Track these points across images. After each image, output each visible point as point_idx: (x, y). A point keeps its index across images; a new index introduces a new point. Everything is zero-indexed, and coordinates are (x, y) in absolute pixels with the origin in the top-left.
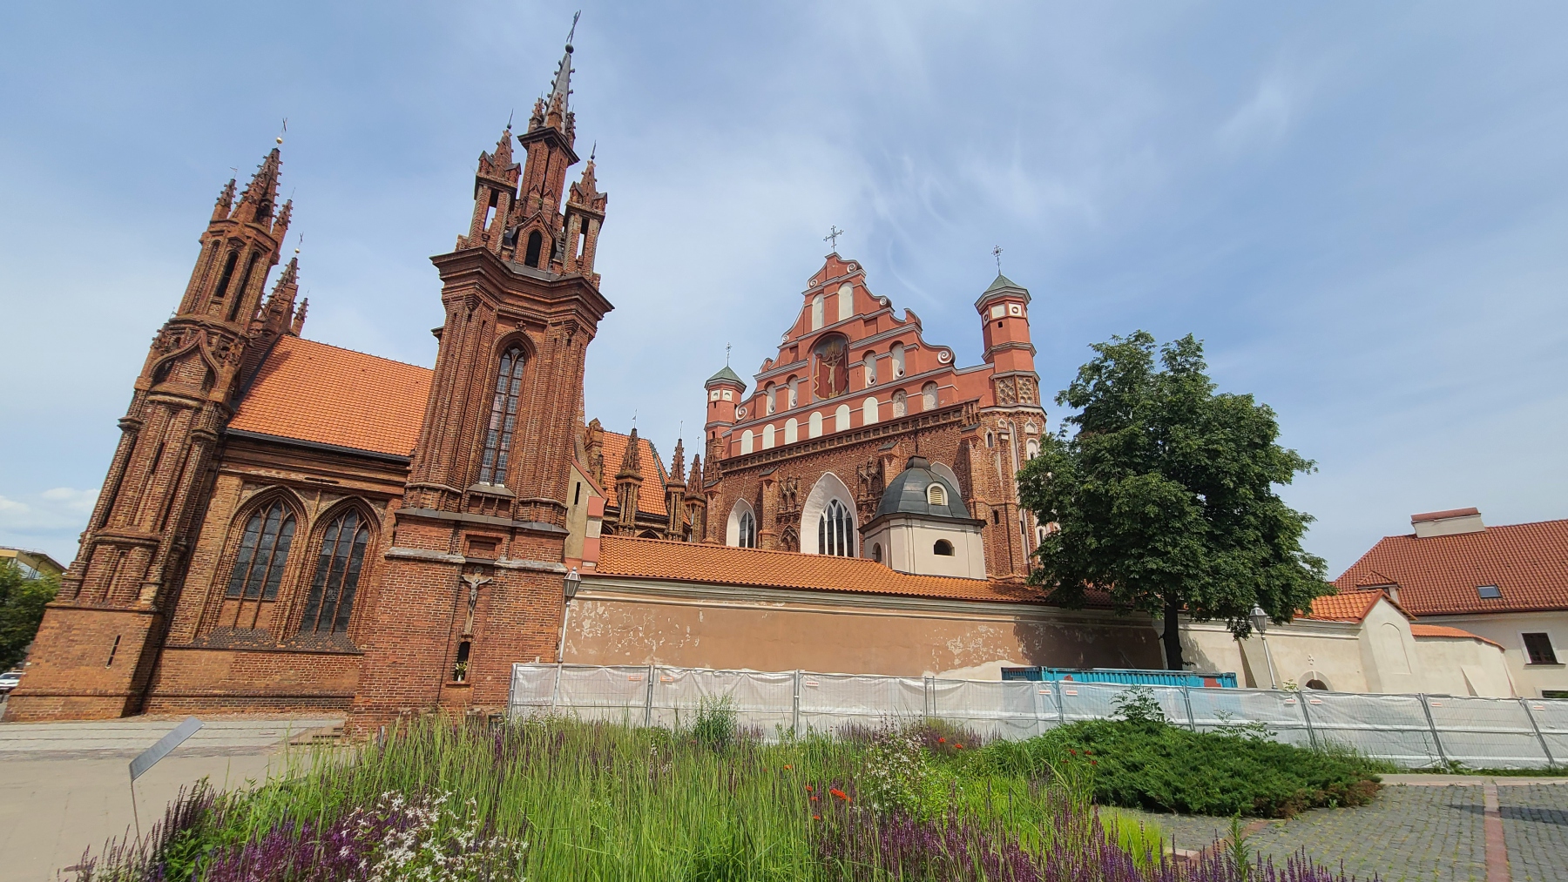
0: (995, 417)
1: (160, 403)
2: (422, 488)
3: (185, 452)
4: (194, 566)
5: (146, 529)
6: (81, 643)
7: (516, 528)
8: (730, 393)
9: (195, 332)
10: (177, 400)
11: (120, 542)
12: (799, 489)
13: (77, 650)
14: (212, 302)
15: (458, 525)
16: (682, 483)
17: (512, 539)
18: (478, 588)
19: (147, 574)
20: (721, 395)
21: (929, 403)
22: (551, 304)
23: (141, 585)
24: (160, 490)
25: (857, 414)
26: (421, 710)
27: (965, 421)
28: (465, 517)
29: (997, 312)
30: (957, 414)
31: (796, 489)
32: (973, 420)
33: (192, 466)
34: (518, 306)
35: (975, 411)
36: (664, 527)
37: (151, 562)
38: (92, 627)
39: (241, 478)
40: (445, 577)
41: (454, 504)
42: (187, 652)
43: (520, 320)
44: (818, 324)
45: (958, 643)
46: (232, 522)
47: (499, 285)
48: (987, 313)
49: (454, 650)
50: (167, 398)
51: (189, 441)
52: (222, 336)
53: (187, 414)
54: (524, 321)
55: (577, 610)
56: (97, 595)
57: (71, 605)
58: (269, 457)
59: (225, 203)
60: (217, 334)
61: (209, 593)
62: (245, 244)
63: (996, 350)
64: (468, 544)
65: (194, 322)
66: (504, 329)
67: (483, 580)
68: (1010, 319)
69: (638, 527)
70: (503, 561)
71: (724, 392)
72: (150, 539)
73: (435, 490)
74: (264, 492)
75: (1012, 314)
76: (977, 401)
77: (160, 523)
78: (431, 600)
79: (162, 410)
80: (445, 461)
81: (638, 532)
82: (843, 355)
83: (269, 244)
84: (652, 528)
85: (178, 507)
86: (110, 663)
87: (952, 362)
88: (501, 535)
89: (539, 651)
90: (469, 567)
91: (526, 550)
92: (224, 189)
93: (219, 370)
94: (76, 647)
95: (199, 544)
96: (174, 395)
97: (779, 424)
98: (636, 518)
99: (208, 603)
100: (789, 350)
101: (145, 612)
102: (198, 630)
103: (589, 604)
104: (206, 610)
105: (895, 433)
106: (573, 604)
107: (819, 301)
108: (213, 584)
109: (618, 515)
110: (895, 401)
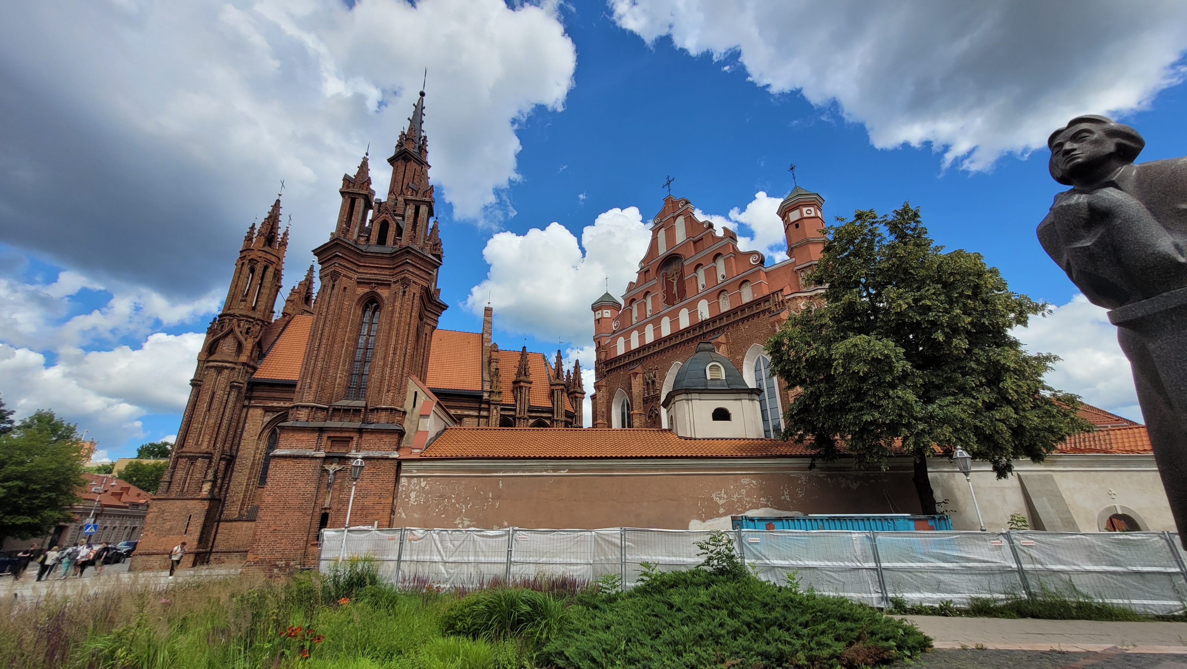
0: (798, 302)
1: (211, 367)
2: (297, 407)
3: (226, 396)
4: (237, 468)
5: (204, 446)
6: (169, 521)
7: (363, 429)
8: (609, 311)
9: (230, 320)
10: (220, 364)
11: (190, 456)
12: (657, 376)
13: (167, 525)
14: (241, 301)
15: (321, 430)
16: (562, 382)
17: (361, 437)
18: (335, 473)
19: (206, 474)
20: (602, 313)
21: (747, 295)
22: (394, 268)
23: (203, 482)
24: (212, 421)
25: (693, 314)
26: (292, 563)
27: (773, 308)
28: (329, 424)
29: (794, 216)
30: (767, 303)
31: (655, 377)
32: (780, 306)
33: (230, 405)
34: (371, 274)
35: (781, 298)
36: (550, 415)
37: (209, 467)
38: (175, 510)
39: (263, 409)
40: (310, 468)
41: (320, 415)
42: (234, 523)
43: (372, 283)
44: (662, 250)
45: (722, 495)
46: (259, 438)
47: (356, 262)
48: (786, 218)
49: (317, 519)
50: (215, 364)
51: (228, 389)
52: (247, 321)
53: (226, 372)
54: (375, 283)
55: (406, 485)
56: (178, 490)
57: (164, 497)
58: (279, 394)
59: (249, 239)
60: (243, 320)
61: (247, 485)
62: (258, 262)
63: (796, 247)
64: (329, 443)
65: (230, 315)
66: (362, 291)
67: (338, 468)
68: (804, 220)
69: (531, 417)
70: (353, 453)
71: (604, 311)
72: (207, 453)
73: (306, 407)
74: (277, 416)
75: (805, 215)
76: (782, 290)
77: (213, 442)
78: (300, 484)
79: (213, 373)
80: (314, 386)
81: (531, 421)
82: (681, 271)
83: (273, 259)
84: (541, 417)
85: (223, 431)
86: (185, 533)
87: (762, 262)
88: (352, 435)
89: (377, 517)
90: (328, 459)
91: (370, 444)
92: (249, 230)
93: (244, 342)
94: (167, 524)
95: (239, 454)
96: (219, 361)
97: (641, 329)
98: (529, 411)
99: (246, 491)
100: (644, 273)
101: (205, 499)
102: (241, 509)
103: (415, 480)
104: (245, 496)
105: (722, 325)
106: (403, 481)
107: (662, 233)
108: (249, 478)
109: (515, 410)
110: (721, 300)
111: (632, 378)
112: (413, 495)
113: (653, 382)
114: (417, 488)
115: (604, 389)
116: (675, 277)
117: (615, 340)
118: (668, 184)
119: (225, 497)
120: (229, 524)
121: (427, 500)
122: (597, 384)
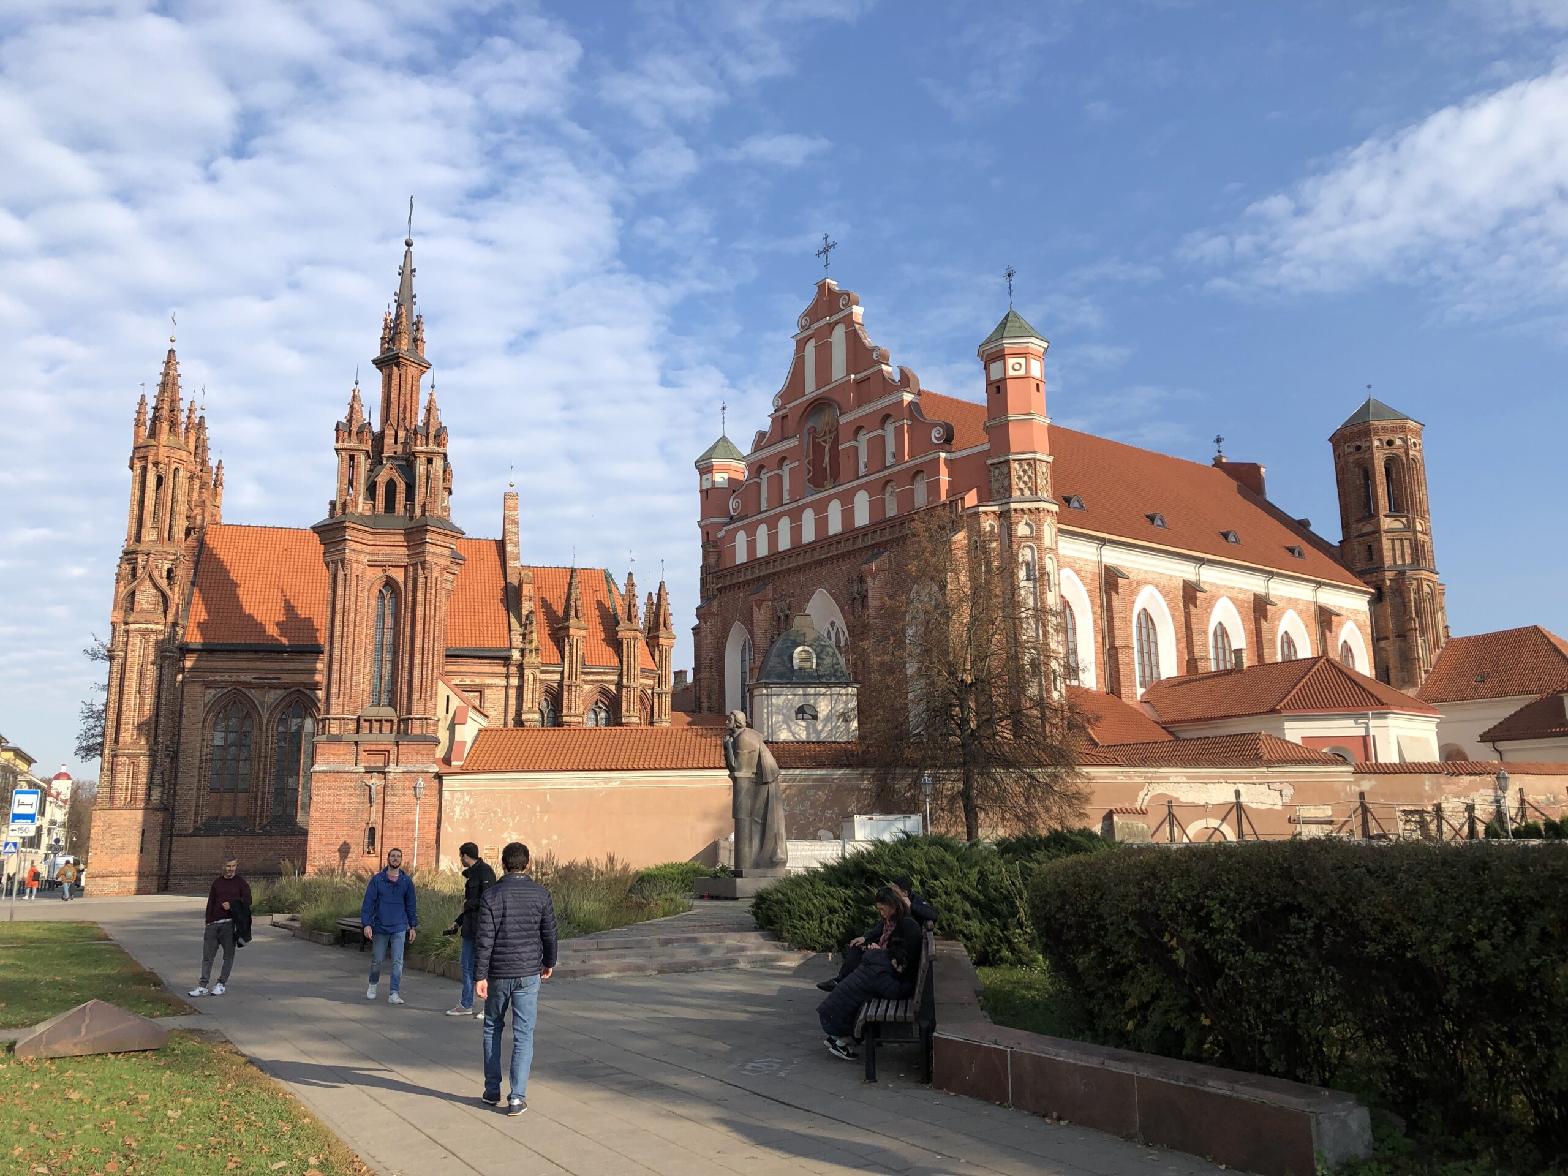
0: (981, 519)
1: (132, 631)
2: (328, 719)
4: (182, 767)
6: (119, 836)
7: (399, 741)
8: (726, 475)
9: (144, 560)
10: (143, 626)
11: (128, 754)
12: (793, 609)
13: (118, 842)
14: (151, 528)
15: (356, 743)
17: (397, 750)
18: (376, 789)
19: (152, 778)
20: (713, 480)
21: (920, 497)
22: (409, 547)
24: (146, 707)
25: (848, 513)
28: (361, 737)
29: (996, 371)
31: (789, 609)
33: (166, 683)
34: (383, 554)
36: (617, 678)
37: (154, 768)
38: (124, 823)
39: (203, 685)
40: (352, 783)
41: (351, 726)
42: (191, 839)
43: (385, 566)
44: (810, 385)
46: (203, 726)
47: (365, 541)
48: (989, 370)
49: (365, 833)
50: (137, 626)
51: (159, 662)
52: (165, 559)
54: (389, 566)
55: (450, 798)
56: (122, 798)
57: (109, 807)
58: (221, 663)
59: (141, 424)
60: (160, 559)
61: (197, 790)
62: (166, 465)
64: (366, 756)
65: (143, 553)
66: (373, 575)
67: (379, 782)
68: (1008, 382)
69: (586, 682)
70: (391, 767)
71: (718, 475)
73: (338, 719)
74: (223, 695)
75: (1011, 373)
77: (152, 735)
78: (344, 800)
79: (135, 639)
80: (341, 695)
81: (587, 688)
82: (836, 430)
83: (184, 456)
84: (603, 681)
88: (388, 748)
90: (368, 774)
91: (408, 755)
92: (136, 406)
93: (169, 593)
94: (118, 840)
95: (182, 749)
96: (141, 623)
97: (773, 523)
98: (582, 672)
99: (198, 798)
100: (780, 420)
101: (157, 810)
102: (196, 822)
103: (458, 795)
104: (197, 805)
105: (883, 539)
106: (446, 794)
107: (810, 348)
108: (199, 781)
109: (562, 673)
110: (887, 495)
111: (756, 609)
112: (457, 809)
113: (787, 616)
114: (461, 802)
115: (712, 620)
116: (827, 437)
117: (732, 535)
118: (826, 251)
119: (174, 806)
120: (184, 839)
121: (472, 816)
122: (702, 611)
